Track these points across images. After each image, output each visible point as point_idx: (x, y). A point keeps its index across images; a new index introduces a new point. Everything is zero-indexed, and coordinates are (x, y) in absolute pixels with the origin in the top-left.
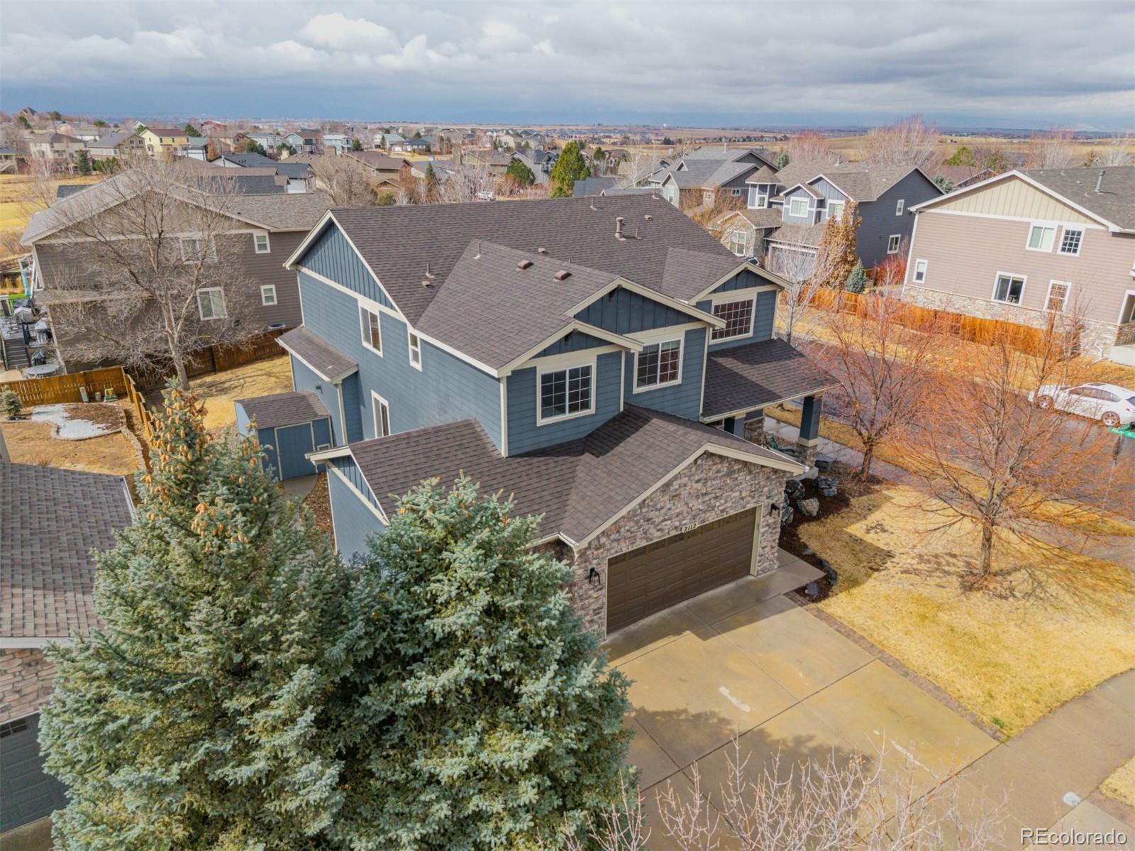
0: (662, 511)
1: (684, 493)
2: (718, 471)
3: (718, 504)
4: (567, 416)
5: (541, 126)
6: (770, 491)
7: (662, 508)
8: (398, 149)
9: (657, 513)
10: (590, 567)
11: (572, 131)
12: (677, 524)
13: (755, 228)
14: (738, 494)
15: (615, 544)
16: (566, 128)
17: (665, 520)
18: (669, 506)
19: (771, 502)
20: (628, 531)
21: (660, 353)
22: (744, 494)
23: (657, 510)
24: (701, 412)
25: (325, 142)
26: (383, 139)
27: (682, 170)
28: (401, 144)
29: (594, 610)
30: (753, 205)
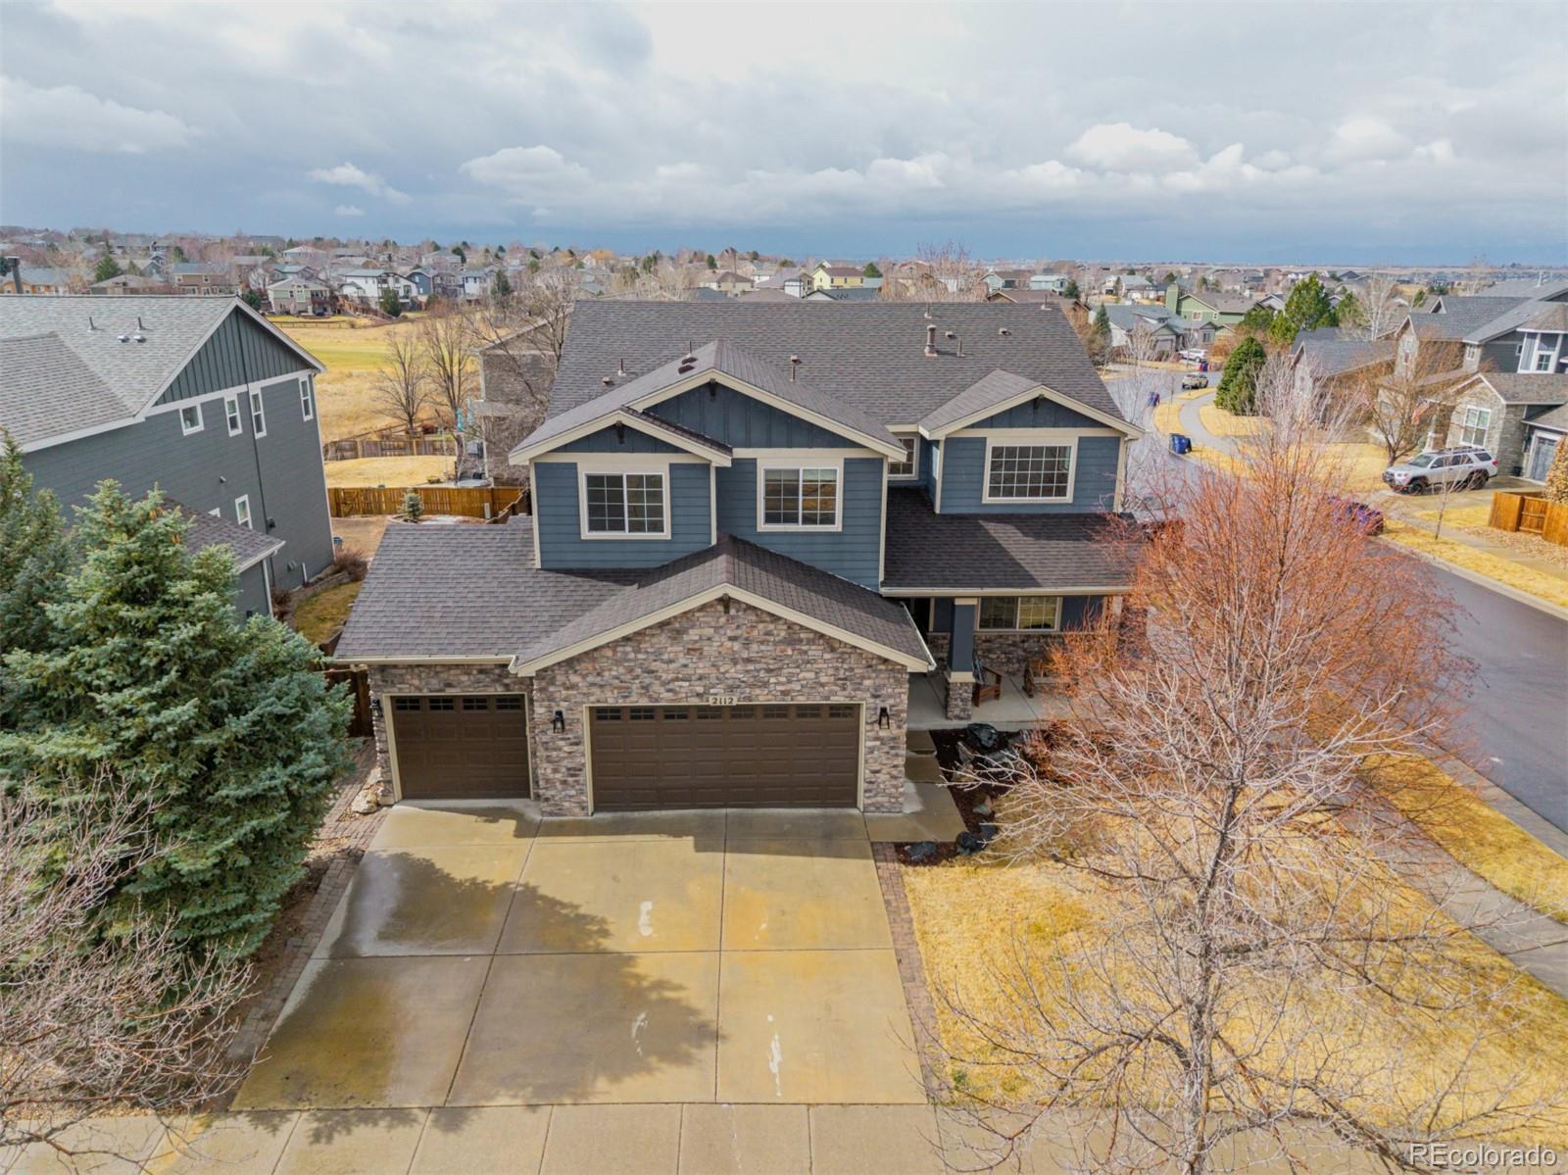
0: (672, 666)
1: (710, 650)
2: (768, 633)
3: (772, 680)
4: (626, 535)
5: (1406, 267)
6: (877, 688)
7: (671, 661)
8: (1136, 295)
9: (665, 666)
10: (556, 709)
11: (1459, 276)
12: (700, 690)
13: (1504, 402)
14: (812, 675)
15: (596, 690)
16: (1447, 271)
17: (677, 679)
18: (683, 661)
19: (880, 704)
20: (617, 678)
21: (801, 484)
22: (824, 679)
23: (663, 661)
24: (881, 578)
25: (1031, 285)
26: (1118, 281)
27: (1440, 312)
28: (1142, 289)
29: (569, 769)
30: (1527, 367)
